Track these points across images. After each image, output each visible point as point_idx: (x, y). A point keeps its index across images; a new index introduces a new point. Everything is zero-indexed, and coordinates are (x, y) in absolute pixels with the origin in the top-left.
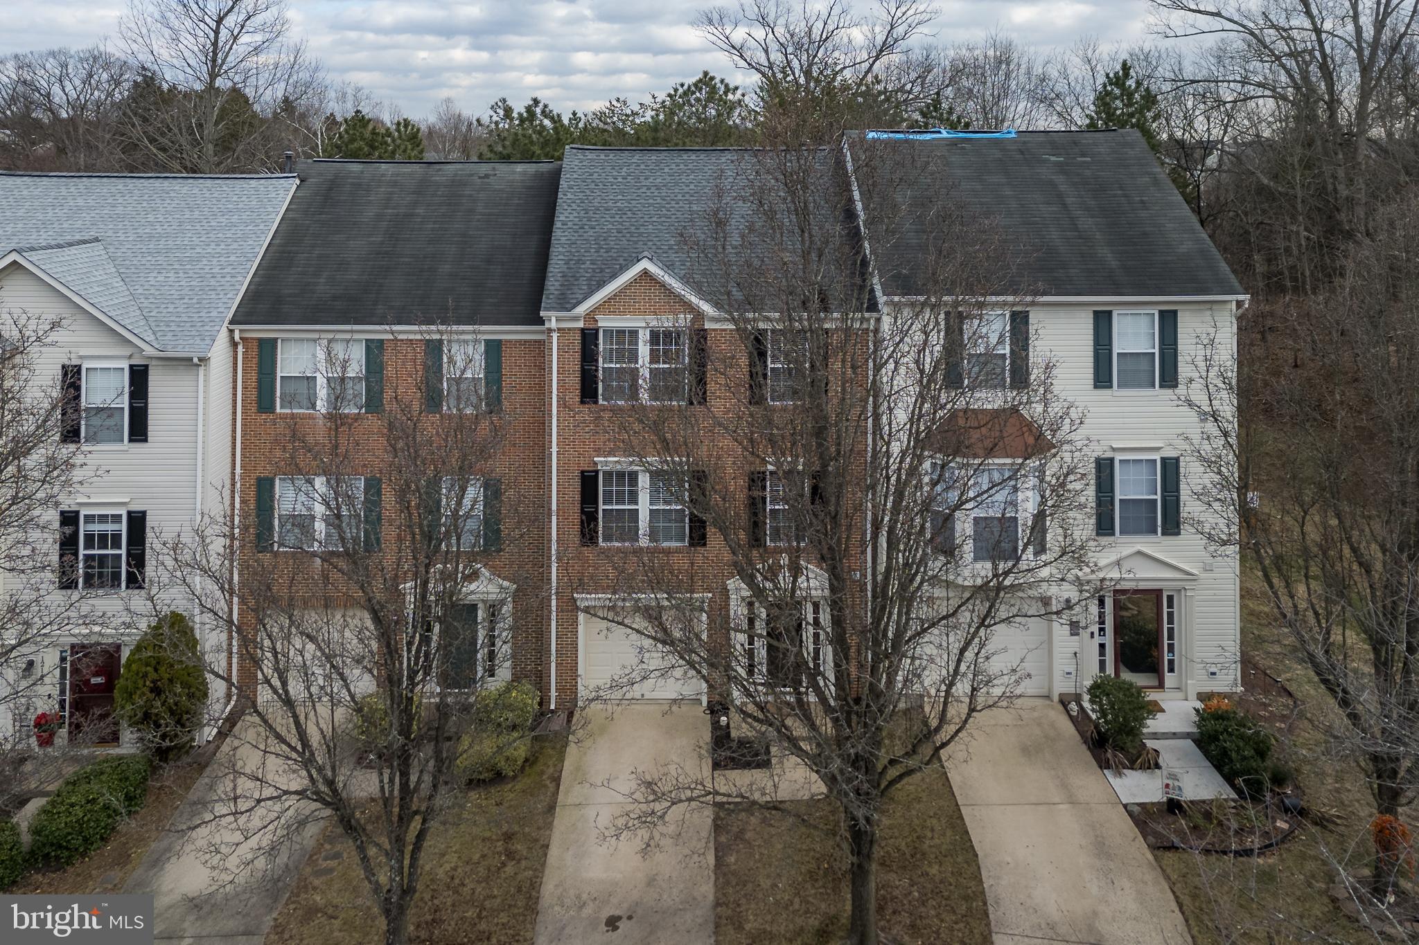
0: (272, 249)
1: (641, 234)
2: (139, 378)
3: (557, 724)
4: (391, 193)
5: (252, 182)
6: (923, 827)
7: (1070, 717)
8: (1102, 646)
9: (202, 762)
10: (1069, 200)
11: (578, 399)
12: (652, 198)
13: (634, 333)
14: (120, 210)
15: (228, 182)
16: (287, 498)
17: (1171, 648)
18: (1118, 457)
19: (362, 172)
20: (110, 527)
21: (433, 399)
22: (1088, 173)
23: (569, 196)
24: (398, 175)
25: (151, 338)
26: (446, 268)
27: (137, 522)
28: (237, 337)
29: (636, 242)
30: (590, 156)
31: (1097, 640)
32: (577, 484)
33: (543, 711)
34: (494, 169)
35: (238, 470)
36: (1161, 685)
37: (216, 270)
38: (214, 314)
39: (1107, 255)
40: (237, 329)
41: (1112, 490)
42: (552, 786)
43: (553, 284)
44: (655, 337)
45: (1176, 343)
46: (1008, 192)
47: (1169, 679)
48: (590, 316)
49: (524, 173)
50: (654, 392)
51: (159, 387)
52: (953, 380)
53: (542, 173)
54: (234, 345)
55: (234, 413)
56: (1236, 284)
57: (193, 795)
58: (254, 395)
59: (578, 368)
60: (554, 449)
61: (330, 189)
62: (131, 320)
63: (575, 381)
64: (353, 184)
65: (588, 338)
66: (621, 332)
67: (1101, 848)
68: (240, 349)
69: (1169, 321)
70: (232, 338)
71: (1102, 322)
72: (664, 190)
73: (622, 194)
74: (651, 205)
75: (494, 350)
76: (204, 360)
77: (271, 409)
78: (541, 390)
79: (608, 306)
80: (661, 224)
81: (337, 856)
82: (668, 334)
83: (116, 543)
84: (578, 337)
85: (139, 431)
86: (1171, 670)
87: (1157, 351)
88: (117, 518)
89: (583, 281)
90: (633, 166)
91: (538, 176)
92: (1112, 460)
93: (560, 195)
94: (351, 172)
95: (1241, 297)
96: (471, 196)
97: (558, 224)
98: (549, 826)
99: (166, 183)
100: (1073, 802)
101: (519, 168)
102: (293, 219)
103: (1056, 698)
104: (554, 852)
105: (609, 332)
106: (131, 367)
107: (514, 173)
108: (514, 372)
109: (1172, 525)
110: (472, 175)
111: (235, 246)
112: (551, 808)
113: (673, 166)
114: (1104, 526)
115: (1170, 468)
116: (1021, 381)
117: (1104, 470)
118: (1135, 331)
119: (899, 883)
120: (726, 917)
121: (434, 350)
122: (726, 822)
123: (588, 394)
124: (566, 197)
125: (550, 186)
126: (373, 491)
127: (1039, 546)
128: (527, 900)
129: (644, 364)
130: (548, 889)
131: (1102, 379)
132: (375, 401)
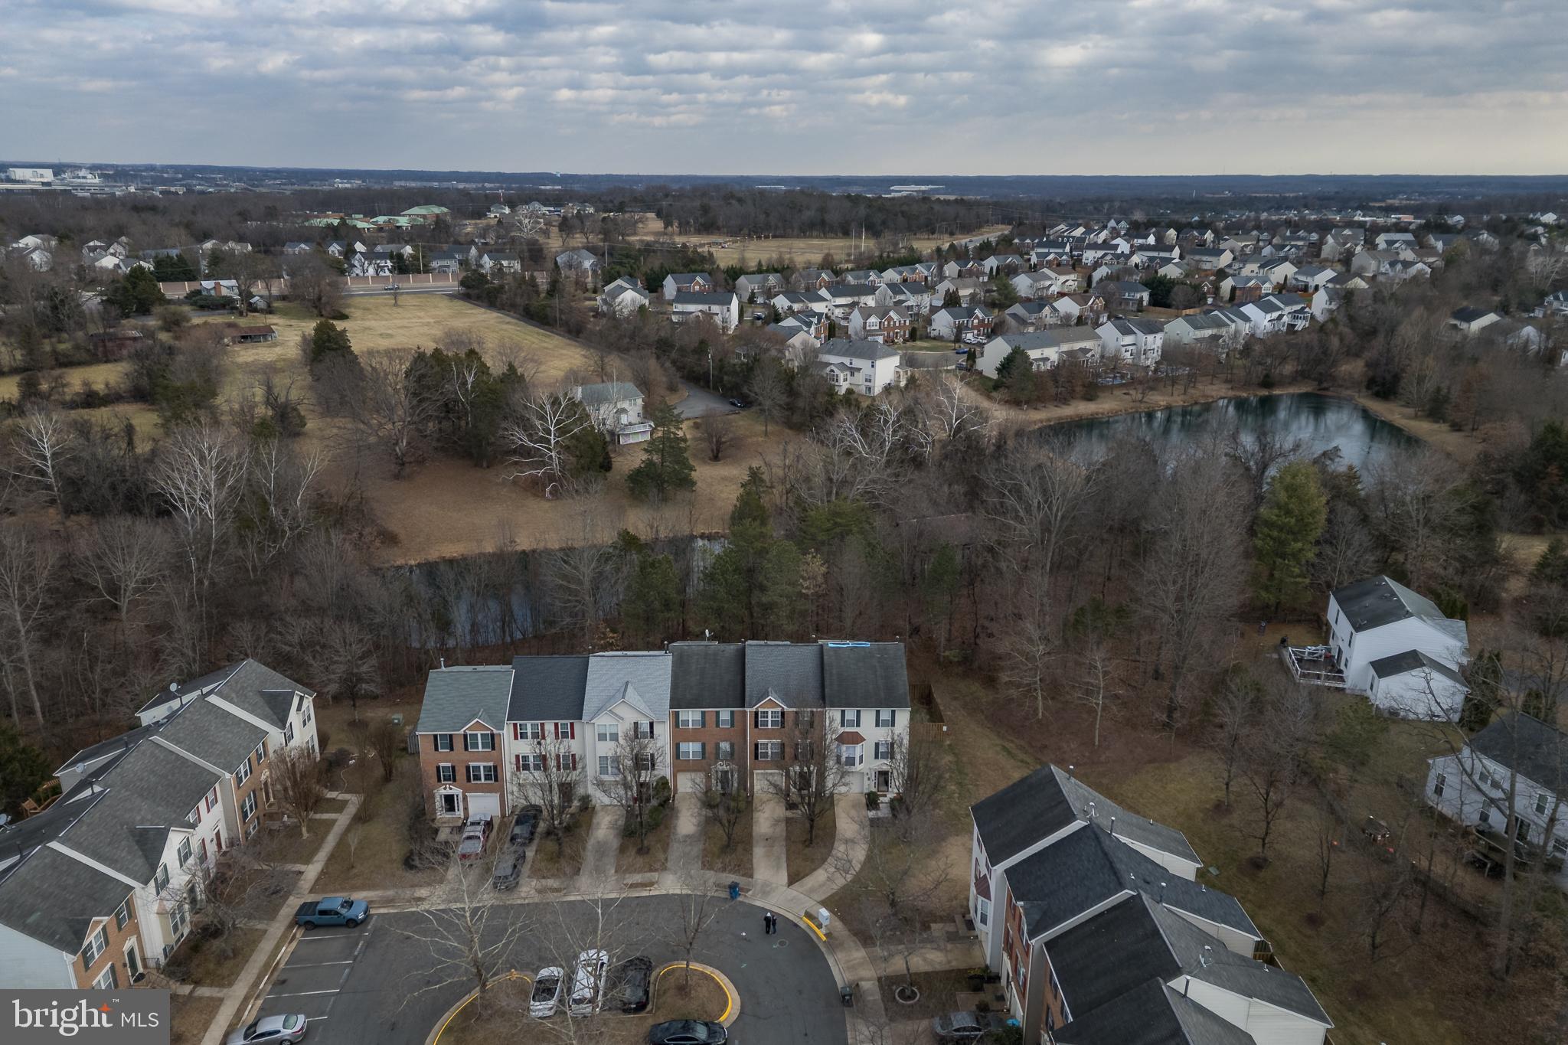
0: (672, 682)
1: (769, 681)
2: (651, 725)
3: (750, 799)
4: (695, 657)
5: (661, 654)
6: (828, 822)
7: (864, 798)
8: (875, 783)
9: (673, 807)
10: (878, 672)
11: (754, 726)
12: (771, 666)
13: (767, 712)
14: (629, 670)
15: (654, 657)
16: (683, 747)
17: (890, 783)
18: (880, 742)
19: (688, 647)
20: (648, 757)
21: (718, 725)
22: (884, 659)
24: (695, 647)
25: (653, 716)
27: (653, 755)
29: (767, 685)
30: (753, 645)
31: (873, 781)
32: (753, 745)
33: (747, 796)
34: (727, 647)
35: (672, 742)
36: (887, 790)
37: (661, 692)
38: (665, 707)
39: (881, 696)
40: (669, 710)
41: (878, 749)
43: (747, 699)
44: (773, 712)
45: (895, 717)
46: (863, 669)
47: (889, 789)
48: (757, 708)
49: (734, 648)
50: (772, 725)
51: (655, 726)
52: (843, 725)
53: (739, 649)
54: (670, 713)
55: (671, 729)
56: (911, 705)
57: (674, 815)
58: (675, 724)
59: (754, 719)
60: (748, 737)
61: (681, 654)
62: (648, 711)
63: (753, 722)
64: (687, 652)
65: (756, 713)
66: (764, 712)
67: (860, 826)
69: (894, 712)
71: (878, 712)
72: (774, 662)
73: (762, 664)
74: (770, 668)
75: (732, 713)
76: (665, 720)
77: (679, 727)
78: (745, 722)
79: (761, 706)
80: (773, 676)
82: (776, 712)
83: (649, 761)
84: (754, 712)
85: (652, 736)
86: (889, 787)
87: (890, 719)
88: (649, 755)
89: (754, 697)
90: (765, 652)
91: (737, 650)
92: (878, 742)
93: (746, 665)
94: (685, 647)
95: (910, 708)
96: (720, 659)
97: (746, 677)
98: (752, 822)
99: (638, 658)
100: (859, 816)
101: (732, 646)
102: (674, 670)
103: (862, 794)
104: (754, 827)
105: (761, 711)
106: (649, 722)
107: (731, 648)
108: (737, 717)
109: (892, 757)
110: (719, 651)
111: (664, 683)
112: (752, 818)
113: (776, 652)
114: (876, 757)
115: (892, 744)
116: (858, 725)
117: (877, 745)
118: (885, 714)
119: (821, 832)
120: (788, 838)
121: (718, 713)
122: (789, 821)
123: (756, 726)
124: (748, 666)
125: (742, 655)
126: (704, 746)
127: (861, 762)
128: (750, 835)
129: (770, 719)
130: (754, 834)
131: (877, 725)
132: (704, 725)
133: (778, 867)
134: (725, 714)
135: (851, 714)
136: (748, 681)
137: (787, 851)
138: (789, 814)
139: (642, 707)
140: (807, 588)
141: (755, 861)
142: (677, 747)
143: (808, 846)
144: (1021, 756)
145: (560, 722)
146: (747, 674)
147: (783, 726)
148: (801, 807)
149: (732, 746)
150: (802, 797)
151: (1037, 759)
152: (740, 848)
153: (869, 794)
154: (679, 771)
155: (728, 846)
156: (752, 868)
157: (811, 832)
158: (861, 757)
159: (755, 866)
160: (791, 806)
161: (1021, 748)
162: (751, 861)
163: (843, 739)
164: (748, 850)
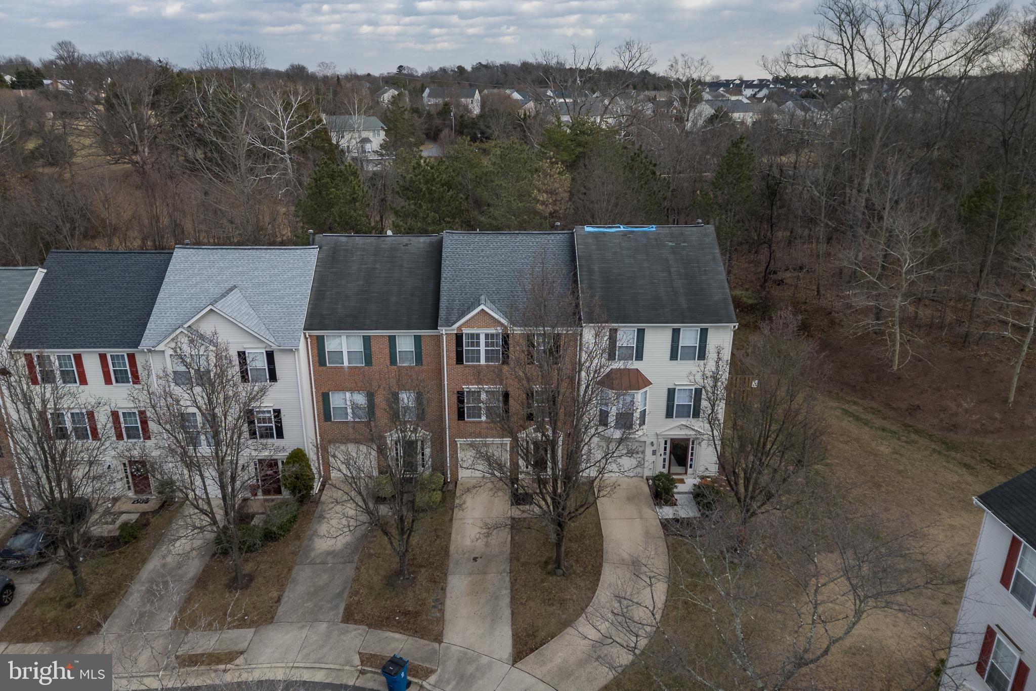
0: (314, 289)
1: (480, 284)
2: (270, 356)
3: (451, 487)
4: (363, 255)
5: (298, 251)
6: (586, 527)
7: (649, 485)
8: (664, 460)
9: (317, 502)
10: (673, 269)
11: (455, 362)
12: (485, 263)
13: (478, 336)
14: (240, 269)
15: (286, 251)
16: (337, 400)
17: (691, 460)
18: (677, 388)
19: (347, 242)
20: (267, 415)
21: (393, 361)
22: (684, 253)
23: (447, 262)
24: (364, 244)
25: (273, 340)
26: (393, 299)
27: (277, 412)
28: (307, 336)
29: (478, 289)
30: (456, 237)
31: (663, 457)
32: (456, 396)
33: (445, 482)
34: (410, 240)
35: (314, 390)
36: (686, 473)
37: (292, 303)
38: (297, 327)
39: (683, 302)
40: (307, 333)
41: (674, 401)
42: (451, 512)
43: (442, 313)
44: (487, 336)
45: (706, 342)
46: (646, 265)
47: (690, 471)
48: (459, 328)
49: (424, 243)
50: (487, 359)
51: (279, 360)
52: (612, 357)
53: (433, 243)
54: (306, 339)
55: (309, 366)
56: (735, 317)
57: (316, 515)
58: (317, 359)
59: (455, 349)
60: (446, 383)
61: (334, 253)
62: (263, 332)
63: (454, 355)
64: (344, 250)
65: (459, 338)
66: (472, 335)
67: (647, 534)
68: (309, 340)
69: (704, 332)
70: (305, 336)
71: (676, 333)
72: (490, 258)
73: (471, 261)
74: (484, 267)
75: (418, 339)
76: (297, 350)
77: (325, 365)
78: (439, 356)
79: (467, 324)
80: (489, 278)
81: (375, 536)
82: (492, 335)
83: (270, 421)
84: (454, 337)
85: (273, 377)
86: (691, 467)
87: (698, 345)
88: (269, 412)
89: (455, 311)
90: (476, 244)
91: (431, 244)
92: (675, 389)
93: (443, 262)
94: (342, 242)
95: (735, 324)
96: (401, 257)
97: (443, 279)
98: (451, 527)
99: (258, 252)
100: (641, 518)
101: (422, 239)
102: (320, 271)
103: (645, 478)
104: (453, 536)
105: (467, 334)
106: (266, 352)
107: (419, 242)
108: (426, 347)
109: (696, 415)
110: (399, 244)
111: (298, 289)
112: (451, 520)
113: (494, 244)
114: (669, 414)
115: (698, 392)
116: (639, 357)
117: (671, 393)
118: (689, 337)
119: (574, 546)
120: (514, 557)
121: (392, 339)
122: (515, 525)
123: (459, 360)
124: (446, 263)
125: (437, 250)
126: (370, 397)
127: (643, 422)
128: (445, 552)
129: (483, 348)
130: (452, 548)
131: (674, 356)
132: (368, 360)
133: (494, 619)
134: (405, 343)
135: (626, 336)
136: (444, 286)
137: (513, 583)
138: (516, 512)
139: (252, 323)
140: (543, 203)
141: (448, 603)
142: (325, 400)
143: (552, 573)
144: (879, 422)
145: (110, 352)
146: (444, 275)
147: (505, 362)
148: (538, 498)
149: (419, 398)
150: (542, 482)
151: (907, 426)
152: (423, 576)
153: (656, 478)
154: (330, 442)
155: (399, 573)
156: (441, 620)
157: (558, 545)
158: (643, 413)
159: (448, 615)
160: (519, 499)
161: (874, 411)
162: (440, 604)
163: (611, 381)
164: (439, 582)
